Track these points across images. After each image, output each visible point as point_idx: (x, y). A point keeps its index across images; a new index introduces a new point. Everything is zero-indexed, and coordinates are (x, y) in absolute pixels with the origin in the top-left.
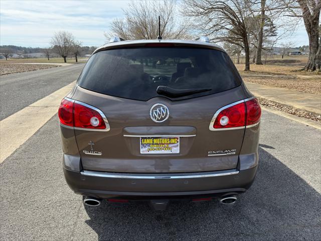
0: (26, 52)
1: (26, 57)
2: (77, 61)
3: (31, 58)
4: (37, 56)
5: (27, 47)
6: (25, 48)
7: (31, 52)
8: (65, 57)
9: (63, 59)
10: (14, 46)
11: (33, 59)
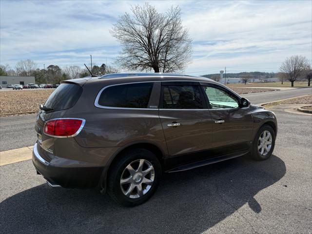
0: (267, 77)
1: (266, 82)
2: (309, 85)
3: (270, 82)
4: (275, 81)
5: (269, 72)
6: (268, 74)
7: (271, 77)
8: (292, 81)
9: (291, 83)
10: (259, 72)
11: (271, 83)
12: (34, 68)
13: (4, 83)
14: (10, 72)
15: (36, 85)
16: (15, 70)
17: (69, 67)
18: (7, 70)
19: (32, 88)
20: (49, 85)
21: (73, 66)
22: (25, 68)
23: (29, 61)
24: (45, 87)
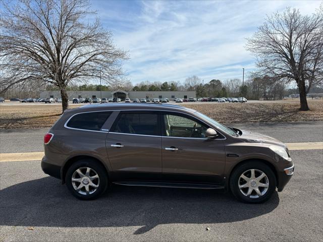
12: (198, 83)
13: (173, 97)
14: (180, 87)
15: (195, 99)
16: (184, 85)
17: (229, 81)
18: (178, 86)
19: (191, 101)
20: (205, 98)
21: (233, 79)
22: (191, 83)
23: (195, 77)
24: (201, 101)
